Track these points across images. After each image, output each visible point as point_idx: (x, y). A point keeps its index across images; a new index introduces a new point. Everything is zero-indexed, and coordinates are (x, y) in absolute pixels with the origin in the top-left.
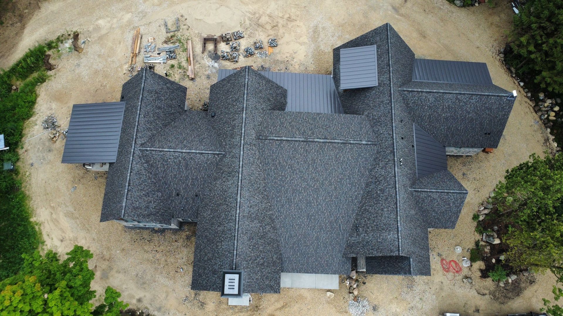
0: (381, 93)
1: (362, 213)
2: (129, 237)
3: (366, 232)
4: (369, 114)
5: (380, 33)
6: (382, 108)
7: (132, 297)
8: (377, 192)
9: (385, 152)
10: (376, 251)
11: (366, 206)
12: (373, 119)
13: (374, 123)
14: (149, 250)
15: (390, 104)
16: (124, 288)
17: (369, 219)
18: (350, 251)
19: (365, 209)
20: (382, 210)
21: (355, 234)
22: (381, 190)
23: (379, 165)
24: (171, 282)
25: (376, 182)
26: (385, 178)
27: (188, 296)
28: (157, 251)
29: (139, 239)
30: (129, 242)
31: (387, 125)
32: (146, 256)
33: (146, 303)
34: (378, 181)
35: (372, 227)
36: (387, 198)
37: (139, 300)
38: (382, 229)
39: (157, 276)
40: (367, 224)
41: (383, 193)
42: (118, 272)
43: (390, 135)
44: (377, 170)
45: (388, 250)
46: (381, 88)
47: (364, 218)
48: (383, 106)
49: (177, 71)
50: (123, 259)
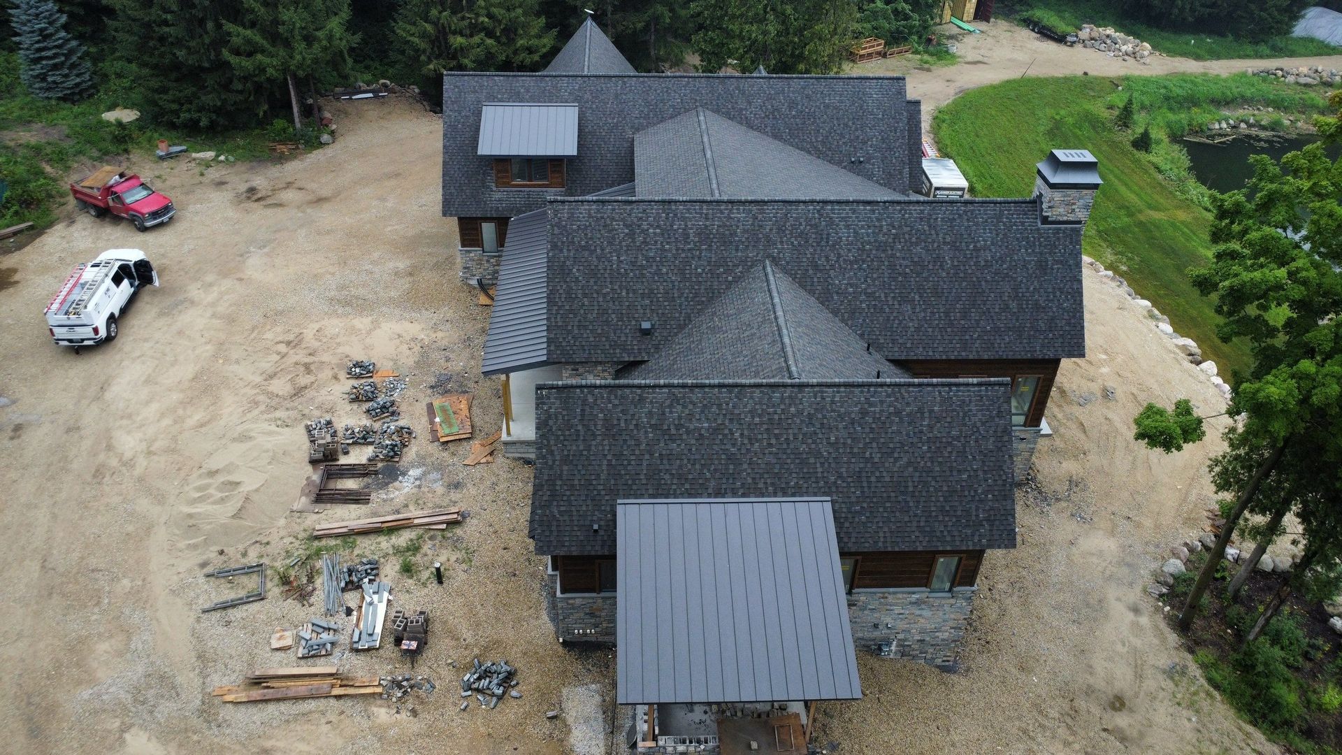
0: (597, 97)
1: (830, 149)
2: (979, 659)
3: (864, 143)
4: (632, 127)
5: (460, 92)
6: (630, 96)
7: (1136, 627)
8: (794, 117)
9: (720, 94)
10: (898, 123)
11: (817, 141)
12: (647, 117)
13: (656, 115)
14: (995, 606)
15: (626, 79)
16: (1126, 649)
17: (842, 136)
18: (899, 179)
19: (823, 142)
20: (827, 106)
21: (868, 166)
22: (790, 108)
23: (741, 110)
24: (1054, 550)
25: (775, 118)
26: (770, 98)
27: (1069, 513)
28: (990, 589)
29: (977, 634)
30: (995, 656)
31: (668, 88)
32: (1015, 611)
33: (1134, 595)
34: (773, 113)
35: (857, 130)
36: (808, 97)
37: (1136, 610)
38: (861, 108)
39: (1055, 580)
40: (851, 141)
41: (797, 104)
42: (1090, 669)
43: (689, 82)
44: (751, 113)
45: (897, 99)
46: (588, 96)
47: (838, 146)
48: (625, 94)
49: (426, 555)
50: (1050, 662)
